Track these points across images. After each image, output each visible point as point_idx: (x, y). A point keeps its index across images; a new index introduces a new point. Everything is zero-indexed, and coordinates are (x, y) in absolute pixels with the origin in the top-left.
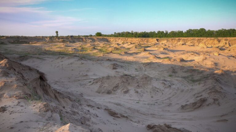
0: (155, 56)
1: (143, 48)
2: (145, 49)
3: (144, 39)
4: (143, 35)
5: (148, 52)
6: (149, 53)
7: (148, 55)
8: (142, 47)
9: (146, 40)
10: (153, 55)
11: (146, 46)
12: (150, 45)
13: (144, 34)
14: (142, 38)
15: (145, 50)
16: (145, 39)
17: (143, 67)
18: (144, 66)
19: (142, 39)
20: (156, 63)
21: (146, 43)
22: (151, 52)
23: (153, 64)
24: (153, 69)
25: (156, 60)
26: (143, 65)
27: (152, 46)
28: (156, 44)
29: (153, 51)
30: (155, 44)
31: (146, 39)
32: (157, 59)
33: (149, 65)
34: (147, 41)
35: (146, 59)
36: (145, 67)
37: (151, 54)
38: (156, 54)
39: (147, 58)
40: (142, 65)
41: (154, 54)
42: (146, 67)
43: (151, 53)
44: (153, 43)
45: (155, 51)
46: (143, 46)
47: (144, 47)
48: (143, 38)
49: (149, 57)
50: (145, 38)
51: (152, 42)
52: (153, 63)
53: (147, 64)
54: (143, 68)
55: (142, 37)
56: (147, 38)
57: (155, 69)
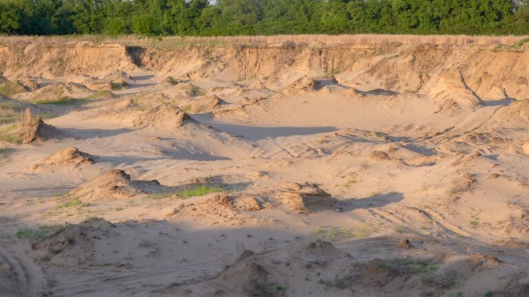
0: (123, 172)
1: (28, 111)
2: (41, 125)
3: (32, 43)
4: (21, 13)
5: (69, 146)
6: (76, 153)
7: (70, 172)
8: (20, 108)
9: (46, 57)
10: (108, 167)
11: (53, 97)
12: (78, 94)
13: (29, 12)
14: (14, 39)
15: (44, 133)
16: (38, 46)
17: (28, 261)
18: (43, 253)
19: (16, 49)
20: (131, 225)
21: (48, 76)
22: (89, 141)
23: (107, 233)
24: (108, 272)
25: (132, 204)
26: (34, 247)
27: (97, 97)
28: (125, 85)
29: (107, 139)
30: (115, 86)
31: (49, 48)
32: (139, 198)
33: (76, 249)
34: (60, 65)
35: (51, 203)
36: (46, 259)
37: (92, 160)
38: (130, 161)
39: (62, 191)
40: (22, 247)
41: (115, 161)
42: (56, 259)
43: (93, 152)
44: (101, 75)
45: (119, 140)
46: (26, 96)
47: (35, 107)
48: (26, 38)
49: (77, 187)
50: (41, 39)
51: (98, 67)
52: (110, 230)
53: (61, 238)
54: (35, 269)
55: (20, 32)
56: (55, 39)
57: (125, 272)
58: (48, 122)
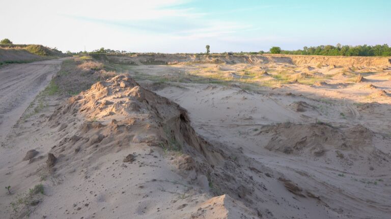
0: (384, 91)
1: (359, 75)
2: (362, 78)
3: (362, 58)
4: (360, 51)
5: (370, 83)
6: (371, 86)
7: (369, 90)
8: (357, 74)
9: (365, 62)
10: (380, 89)
11: (366, 71)
12: (373, 71)
13: (362, 50)
14: (357, 57)
15: (363, 80)
16: (364, 59)
17: (356, 111)
18: (360, 109)
19: (357, 59)
20: (385, 105)
21: (365, 66)
22: (375, 83)
23: (378, 106)
24: (377, 115)
25: (386, 99)
26: (357, 107)
27: (379, 72)
28: (387, 69)
29: (380, 83)
30: (384, 69)
31: (366, 59)
32: (388, 98)
33: (369, 109)
34: (369, 64)
35: (363, 97)
36: (361, 110)
37: (376, 87)
38: (387, 88)
39: (366, 94)
40: (354, 107)
41: (382, 88)
42: (364, 111)
43: (376, 85)
44: (380, 66)
45: (384, 83)
46: (359, 71)
47: (361, 74)
48: (360, 57)
49: (371, 94)
50: (364, 57)
51: (380, 64)
52: (379, 105)
53: (365, 106)
54: (357, 113)
55: (359, 55)
56: (368, 57)
57: (382, 116)
58: (364, 77)
